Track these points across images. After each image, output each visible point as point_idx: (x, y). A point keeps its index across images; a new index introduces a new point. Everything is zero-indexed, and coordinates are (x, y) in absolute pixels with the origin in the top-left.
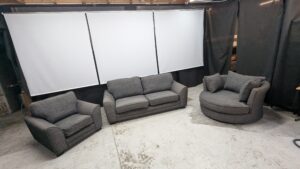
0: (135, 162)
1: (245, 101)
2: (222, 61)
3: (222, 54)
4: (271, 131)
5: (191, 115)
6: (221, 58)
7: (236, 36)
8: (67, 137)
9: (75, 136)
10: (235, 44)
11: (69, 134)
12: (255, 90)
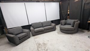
0: (41, 45)
1: (73, 27)
2: (65, 17)
3: (65, 15)
4: (81, 35)
5: (57, 32)
7: (69, 11)
8: (20, 39)
9: (22, 39)
10: (69, 13)
11: (20, 38)
12: (76, 23)
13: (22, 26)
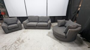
0: (19, 42)
1: (66, 33)
2: (73, 15)
3: (74, 12)
6: (73, 14)
7: (80, 6)
9: (11, 30)
10: (79, 9)
11: (9, 29)
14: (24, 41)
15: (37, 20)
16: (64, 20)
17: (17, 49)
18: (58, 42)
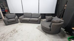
1: (50, 27)
6: (61, 12)
8: (8, 22)
13: (16, 14)
14: (18, 31)
15: (30, 16)
16: (52, 16)
17: (11, 36)
18: (44, 34)
